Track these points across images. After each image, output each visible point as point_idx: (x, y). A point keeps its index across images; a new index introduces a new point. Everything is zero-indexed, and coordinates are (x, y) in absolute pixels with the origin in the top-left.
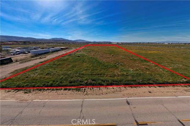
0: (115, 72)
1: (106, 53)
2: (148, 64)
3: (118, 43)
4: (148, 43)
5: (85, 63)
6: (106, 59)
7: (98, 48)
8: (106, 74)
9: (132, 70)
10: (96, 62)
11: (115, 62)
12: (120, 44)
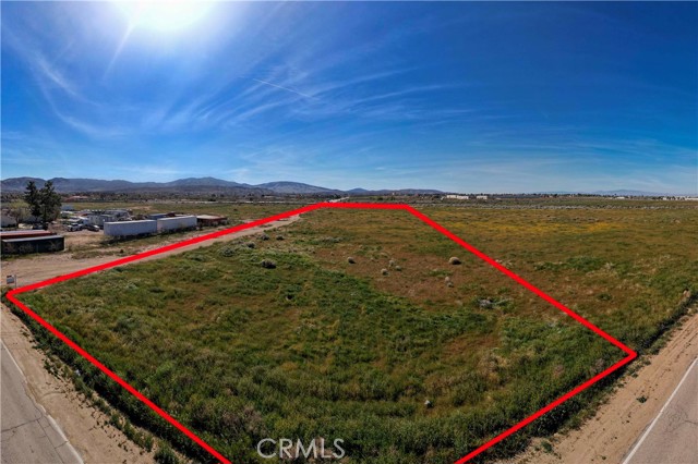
0: (478, 359)
1: (419, 247)
2: (601, 274)
3: (472, 197)
4: (579, 195)
5: (299, 312)
6: (421, 285)
7: (374, 226)
8: (428, 384)
9: (555, 320)
10: (363, 306)
11: (474, 298)
12: (481, 201)
